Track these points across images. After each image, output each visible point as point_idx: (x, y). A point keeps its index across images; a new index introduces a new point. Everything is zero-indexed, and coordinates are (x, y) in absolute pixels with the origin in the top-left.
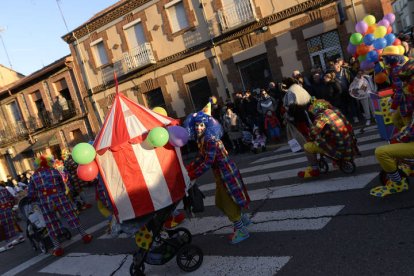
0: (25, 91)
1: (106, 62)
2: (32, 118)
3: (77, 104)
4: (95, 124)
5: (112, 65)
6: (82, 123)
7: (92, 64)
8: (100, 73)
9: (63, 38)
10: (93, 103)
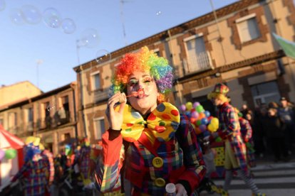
0: (40, 101)
1: (99, 87)
2: (39, 121)
3: (72, 115)
4: (81, 131)
5: (102, 90)
6: (72, 129)
7: (89, 87)
8: (93, 94)
9: (74, 69)
10: (83, 116)
